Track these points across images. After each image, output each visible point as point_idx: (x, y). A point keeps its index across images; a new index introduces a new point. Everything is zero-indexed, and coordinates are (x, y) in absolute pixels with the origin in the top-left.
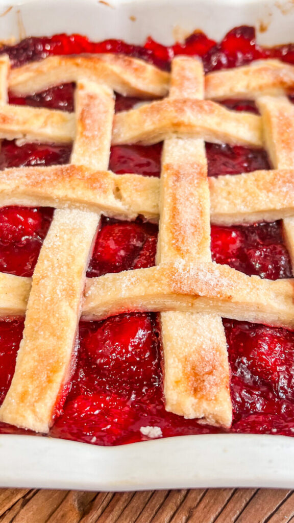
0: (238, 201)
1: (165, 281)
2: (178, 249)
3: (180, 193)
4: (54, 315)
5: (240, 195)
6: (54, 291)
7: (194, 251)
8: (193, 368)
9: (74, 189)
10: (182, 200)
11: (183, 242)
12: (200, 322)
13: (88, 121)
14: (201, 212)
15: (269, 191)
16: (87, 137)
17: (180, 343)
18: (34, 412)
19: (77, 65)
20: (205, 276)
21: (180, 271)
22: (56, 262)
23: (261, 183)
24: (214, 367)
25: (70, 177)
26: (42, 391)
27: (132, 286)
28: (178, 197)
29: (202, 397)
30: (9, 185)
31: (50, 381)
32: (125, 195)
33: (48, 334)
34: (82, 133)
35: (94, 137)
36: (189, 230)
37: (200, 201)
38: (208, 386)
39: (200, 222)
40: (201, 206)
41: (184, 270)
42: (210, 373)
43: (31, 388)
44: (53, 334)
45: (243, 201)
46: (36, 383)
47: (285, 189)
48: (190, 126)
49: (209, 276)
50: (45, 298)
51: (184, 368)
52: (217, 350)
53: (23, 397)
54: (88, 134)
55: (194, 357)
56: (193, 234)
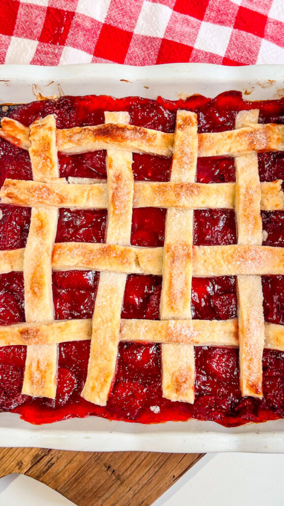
0: (210, 268)
1: (164, 334)
2: (172, 308)
3: (174, 272)
4: (106, 350)
5: (212, 263)
6: (105, 338)
7: (181, 308)
8: (177, 379)
9: (111, 265)
10: (175, 277)
11: (175, 304)
12: (182, 351)
13: (117, 203)
14: (186, 283)
15: (229, 263)
16: (117, 215)
17: (170, 365)
18: (99, 396)
19: (106, 142)
20: (185, 331)
21: (172, 328)
22: (104, 318)
23: (225, 255)
24: (186, 379)
25: (108, 255)
26: (102, 386)
27: (146, 334)
28: (173, 275)
29: (179, 394)
30: (73, 262)
31: (105, 381)
32: (141, 265)
33: (103, 358)
34: (113, 212)
35: (121, 214)
36: (179, 295)
37: (186, 277)
38: (183, 389)
39: (185, 289)
40: (186, 280)
41: (174, 327)
42: (185, 382)
43: (96, 384)
44: (106, 358)
45: (213, 268)
46: (99, 382)
47: (238, 263)
48: (184, 206)
49: (187, 332)
50: (100, 342)
51: (172, 378)
52: (189, 369)
53: (93, 388)
54: (117, 212)
55: (177, 374)
56: (181, 298)
